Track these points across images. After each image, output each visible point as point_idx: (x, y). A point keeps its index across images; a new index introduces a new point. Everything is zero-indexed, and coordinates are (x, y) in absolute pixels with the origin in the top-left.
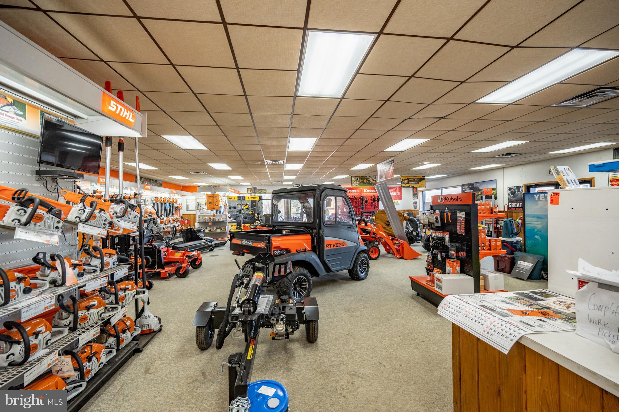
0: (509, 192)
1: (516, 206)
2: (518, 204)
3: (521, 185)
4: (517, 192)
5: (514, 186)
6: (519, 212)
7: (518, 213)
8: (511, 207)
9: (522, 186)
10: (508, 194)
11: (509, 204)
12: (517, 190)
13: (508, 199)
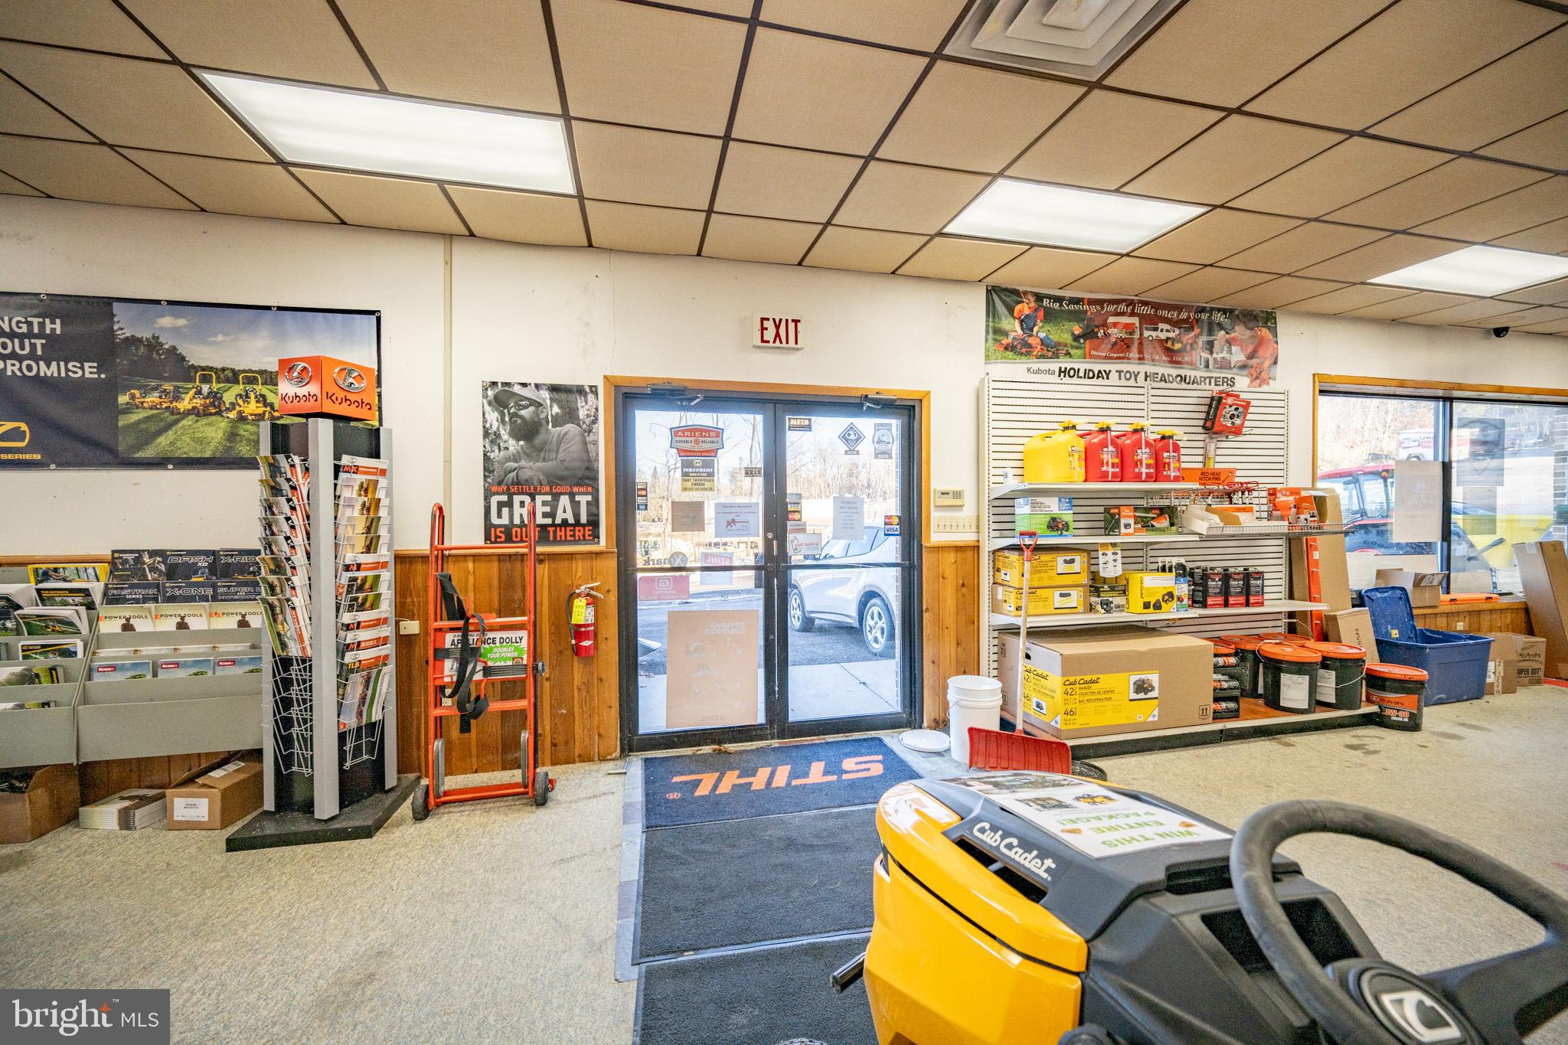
0: (493, 417)
1: (552, 515)
2: (564, 500)
3: (585, 382)
4: (558, 421)
5: (532, 381)
6: (571, 556)
7: (563, 565)
8: (505, 521)
9: (594, 390)
10: (486, 434)
11: (495, 500)
12: (556, 409)
13: (488, 470)
